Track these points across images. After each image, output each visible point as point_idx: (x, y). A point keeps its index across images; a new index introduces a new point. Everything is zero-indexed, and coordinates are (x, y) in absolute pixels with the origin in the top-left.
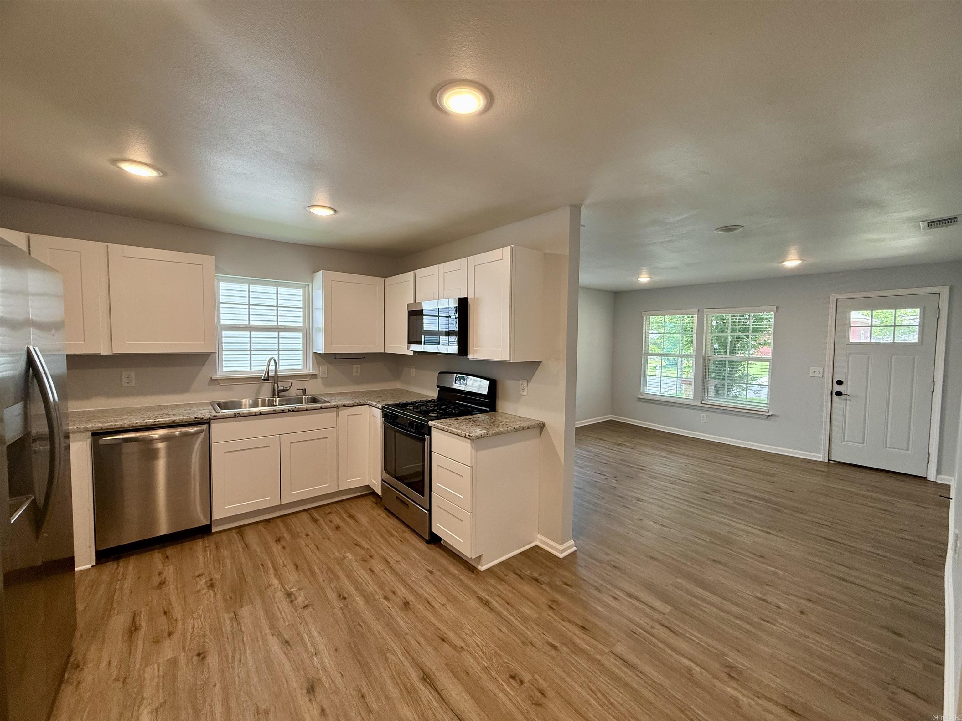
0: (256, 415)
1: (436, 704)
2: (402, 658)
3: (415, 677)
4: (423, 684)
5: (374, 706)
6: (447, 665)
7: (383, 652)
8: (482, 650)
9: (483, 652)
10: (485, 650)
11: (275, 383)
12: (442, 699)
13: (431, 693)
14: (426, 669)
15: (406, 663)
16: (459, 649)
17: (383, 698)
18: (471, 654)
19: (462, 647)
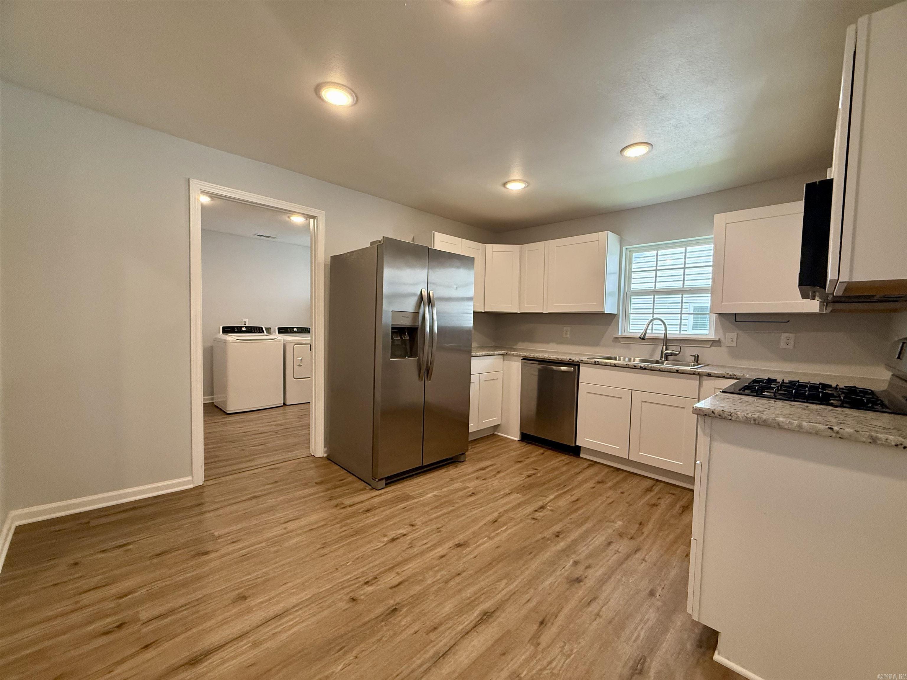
0: (611, 366)
1: (460, 628)
2: (503, 593)
3: (486, 605)
4: (480, 614)
5: (452, 583)
6: (509, 632)
7: (508, 577)
8: (545, 669)
9: (541, 670)
10: (545, 672)
11: (664, 345)
12: (466, 633)
13: (471, 622)
14: (497, 614)
15: (499, 596)
16: (535, 640)
17: (459, 587)
18: (532, 656)
19: (539, 644)
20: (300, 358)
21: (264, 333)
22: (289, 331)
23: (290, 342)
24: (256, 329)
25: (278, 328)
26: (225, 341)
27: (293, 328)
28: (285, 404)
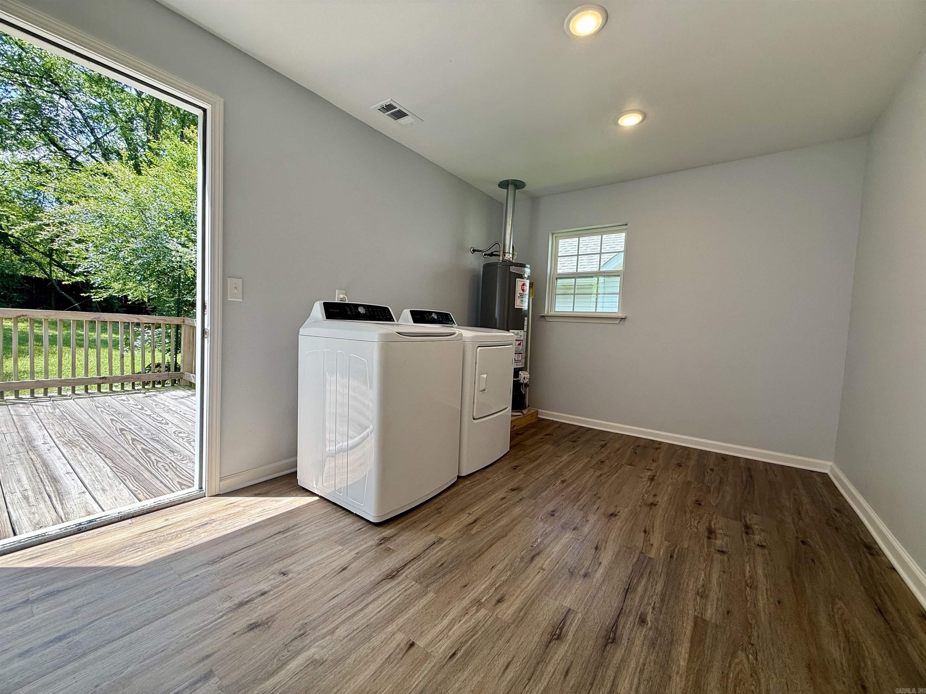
21: (395, 321)
22: (427, 318)
25: (410, 311)
27: (431, 313)
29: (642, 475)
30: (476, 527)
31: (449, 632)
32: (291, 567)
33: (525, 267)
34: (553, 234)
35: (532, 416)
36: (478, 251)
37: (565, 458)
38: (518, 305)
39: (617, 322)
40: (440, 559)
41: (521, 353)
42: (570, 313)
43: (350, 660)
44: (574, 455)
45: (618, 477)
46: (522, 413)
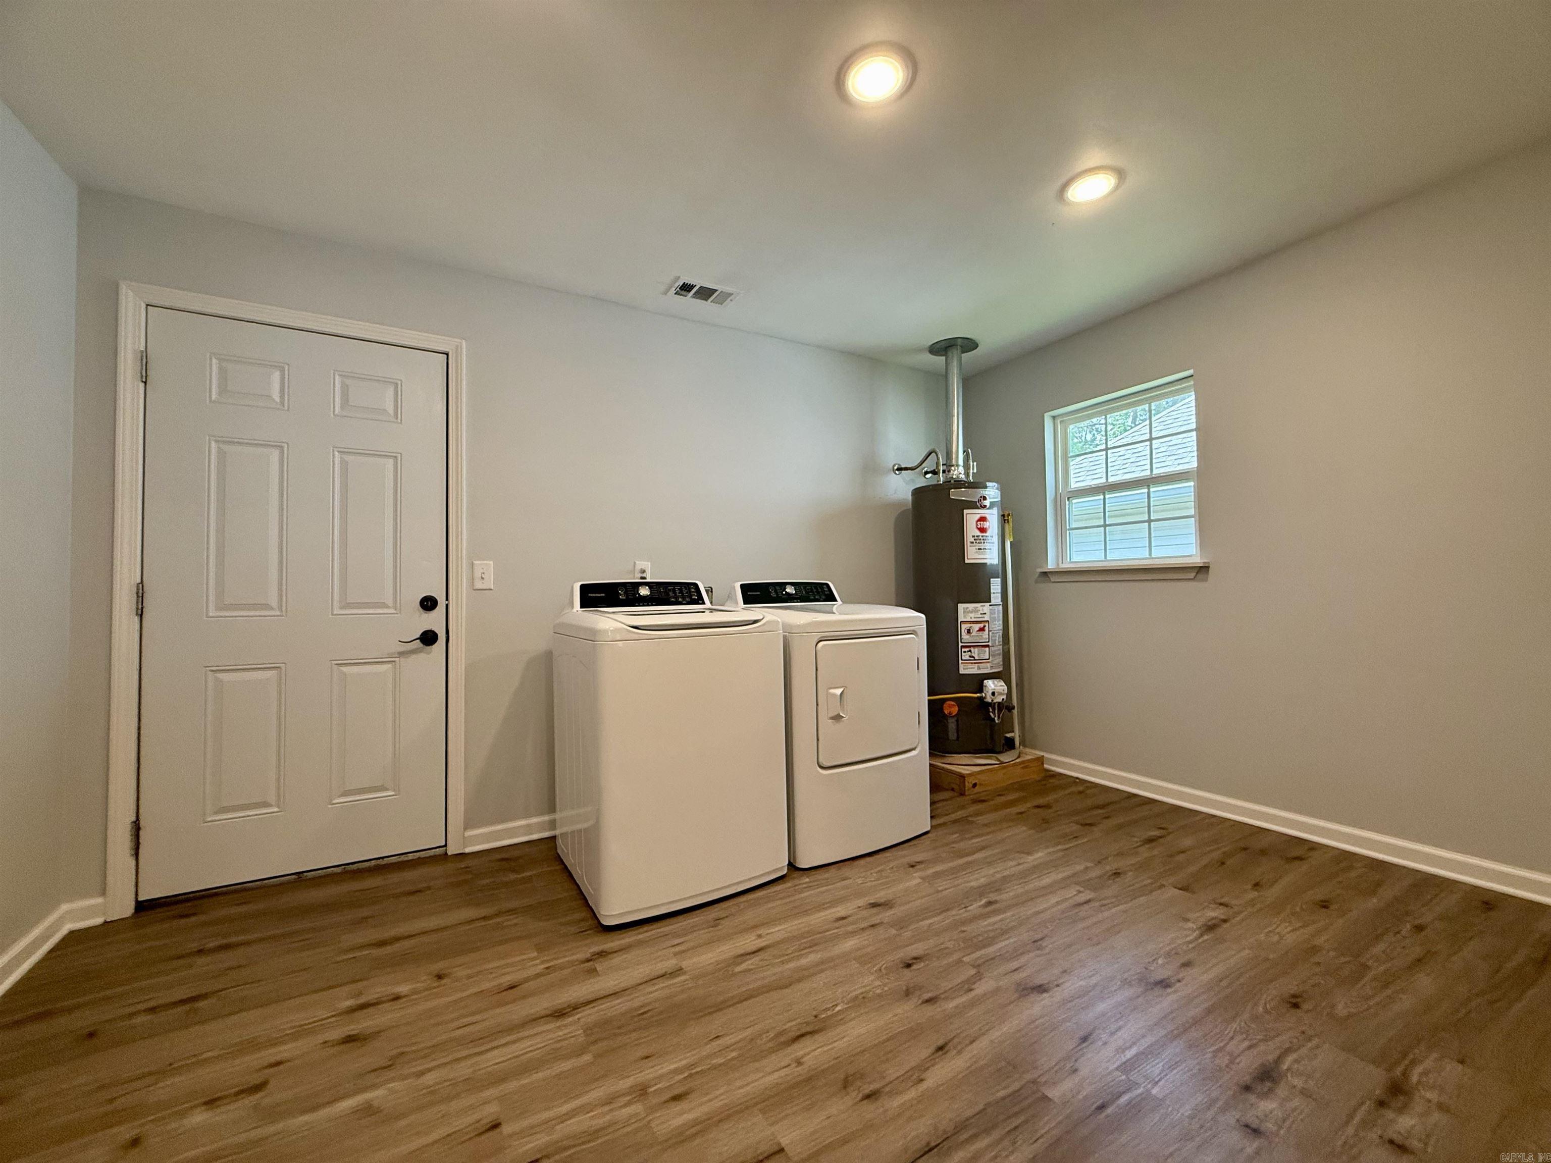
20: (838, 691)
21: (704, 603)
22: (773, 595)
23: (804, 630)
24: (681, 592)
25: (742, 586)
26: (591, 636)
27: (783, 585)
28: (792, 866)
29: (1190, 915)
30: (750, 962)
31: (559, 1124)
32: (454, 970)
33: (986, 487)
34: (1054, 417)
35: (1026, 767)
36: (906, 469)
37: (1039, 856)
38: (972, 555)
39: (1192, 575)
40: (649, 1004)
41: (988, 646)
42: (1100, 564)
43: (403, 1123)
44: (1061, 854)
45: (1125, 912)
46: (998, 760)
